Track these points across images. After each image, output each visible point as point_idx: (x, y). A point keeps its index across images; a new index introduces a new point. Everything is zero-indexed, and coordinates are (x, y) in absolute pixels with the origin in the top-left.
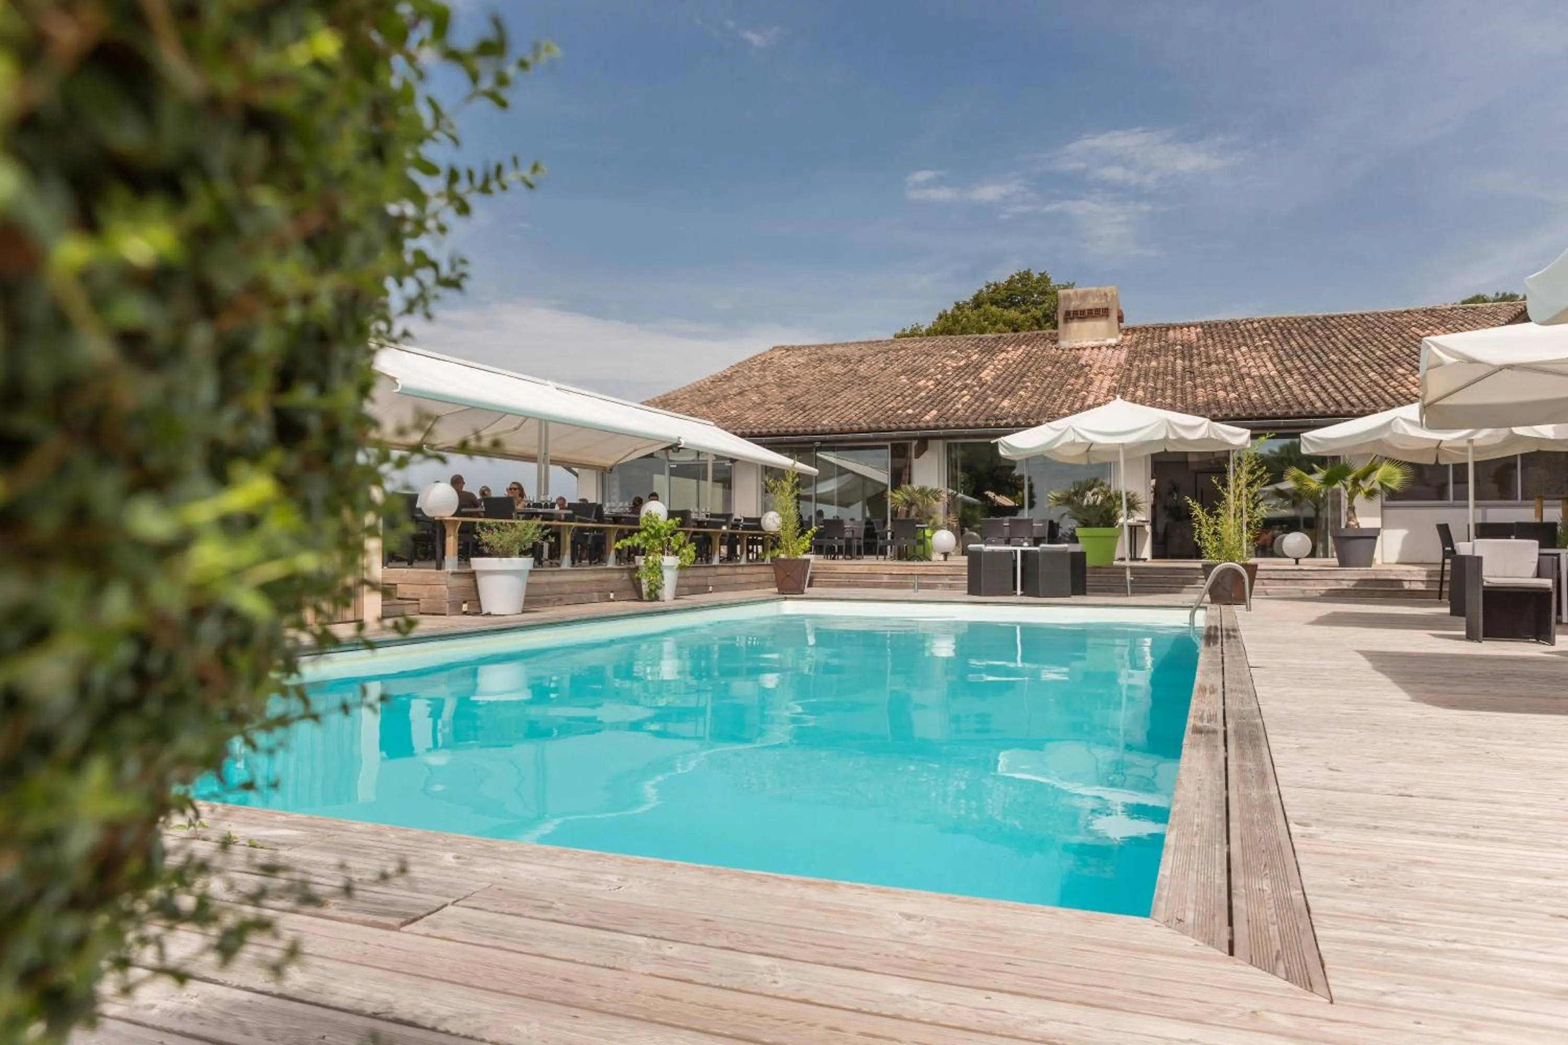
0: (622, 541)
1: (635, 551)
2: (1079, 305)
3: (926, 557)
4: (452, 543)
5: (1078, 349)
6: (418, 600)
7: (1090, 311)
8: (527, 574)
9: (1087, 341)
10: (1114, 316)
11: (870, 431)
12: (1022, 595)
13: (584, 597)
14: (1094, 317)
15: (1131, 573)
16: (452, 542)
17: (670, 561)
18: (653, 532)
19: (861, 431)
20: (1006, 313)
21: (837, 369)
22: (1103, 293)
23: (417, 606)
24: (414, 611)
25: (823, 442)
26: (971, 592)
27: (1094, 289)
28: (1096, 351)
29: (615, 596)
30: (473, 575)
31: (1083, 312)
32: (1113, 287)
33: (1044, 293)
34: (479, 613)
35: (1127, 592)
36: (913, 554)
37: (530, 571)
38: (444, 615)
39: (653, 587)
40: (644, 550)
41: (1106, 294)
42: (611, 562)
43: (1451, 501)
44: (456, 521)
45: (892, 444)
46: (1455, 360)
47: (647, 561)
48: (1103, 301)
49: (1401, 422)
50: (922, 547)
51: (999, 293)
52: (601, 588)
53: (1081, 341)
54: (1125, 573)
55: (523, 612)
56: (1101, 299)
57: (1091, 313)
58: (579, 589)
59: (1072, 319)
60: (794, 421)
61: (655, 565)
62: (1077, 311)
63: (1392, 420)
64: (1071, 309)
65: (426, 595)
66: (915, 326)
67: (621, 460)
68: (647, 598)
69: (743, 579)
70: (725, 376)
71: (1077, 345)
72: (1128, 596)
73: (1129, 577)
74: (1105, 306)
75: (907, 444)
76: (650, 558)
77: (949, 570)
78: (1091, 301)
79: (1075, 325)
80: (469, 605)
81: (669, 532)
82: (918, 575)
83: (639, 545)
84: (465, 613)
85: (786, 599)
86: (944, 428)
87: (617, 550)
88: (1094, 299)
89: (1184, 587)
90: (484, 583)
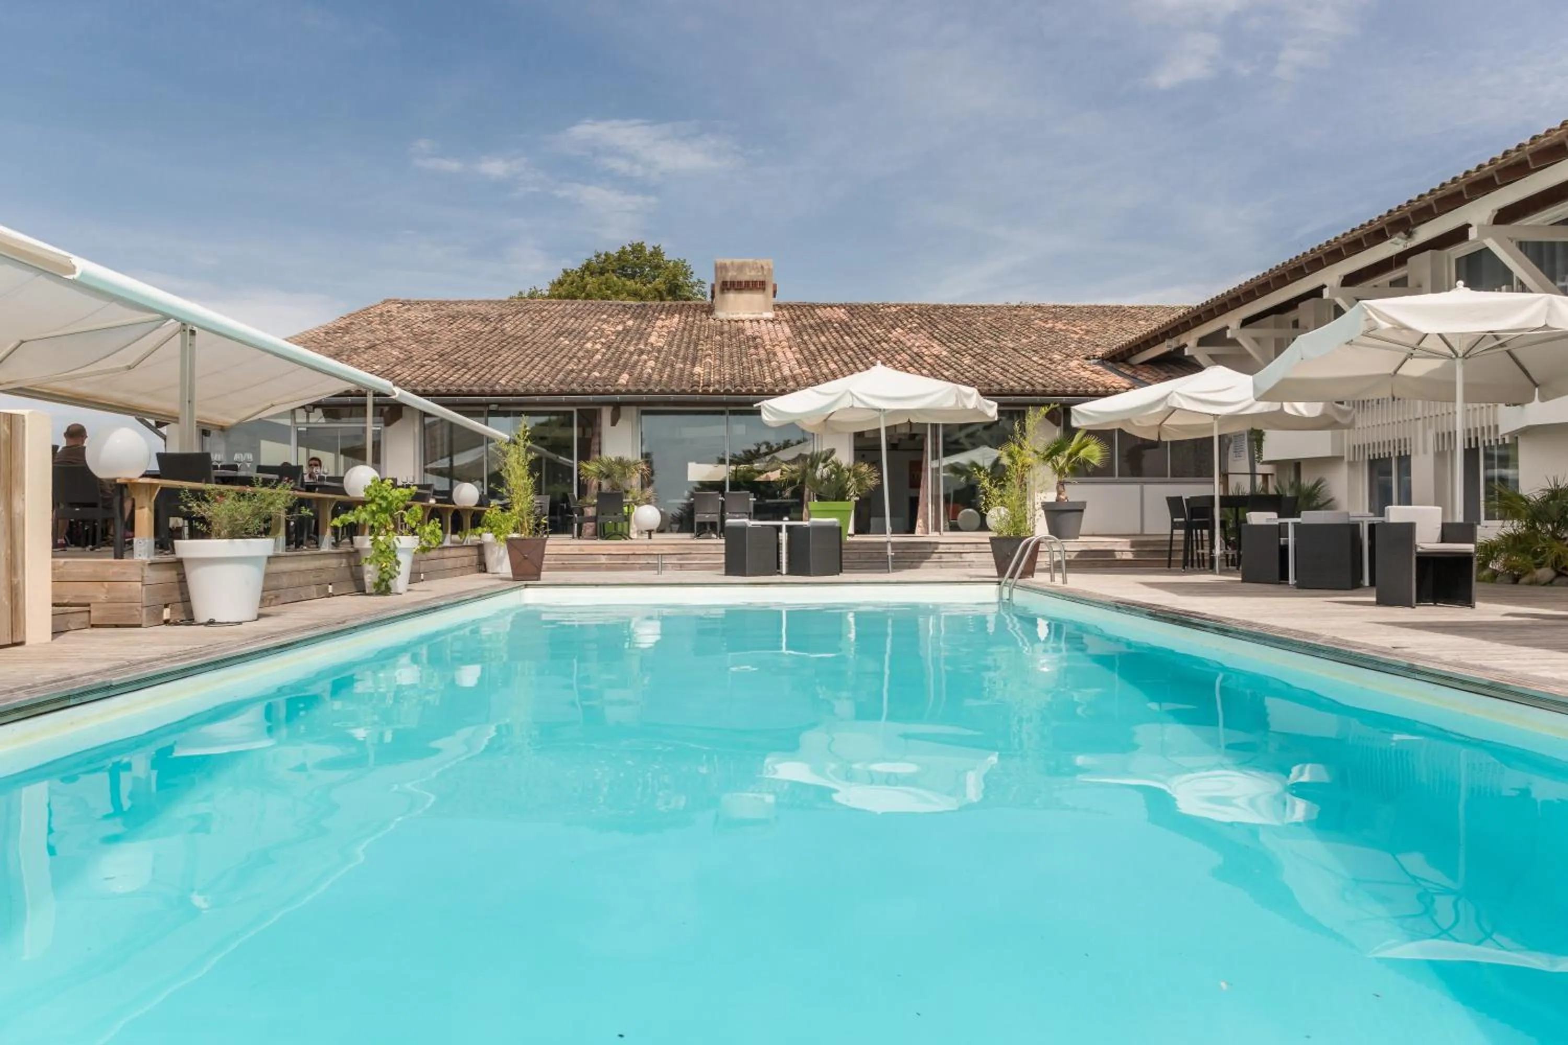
0: (342, 517)
1: (353, 530)
2: (736, 276)
3: (625, 535)
4: (144, 517)
5: (736, 321)
6: (89, 605)
7: (747, 283)
8: (265, 560)
9: (744, 314)
10: (770, 290)
11: (561, 393)
12: (787, 574)
13: (302, 593)
14: (751, 289)
15: (893, 549)
16: (146, 516)
17: (406, 544)
18: (384, 504)
19: (550, 393)
20: (628, 283)
21: (476, 326)
22: (759, 266)
23: (86, 615)
24: (83, 623)
25: (500, 404)
26: (728, 573)
27: (750, 260)
28: (755, 324)
29: (334, 588)
30: (180, 563)
31: (740, 283)
32: (770, 261)
33: (658, 267)
34: (190, 620)
35: (888, 568)
36: (614, 531)
37: (269, 558)
38: (139, 626)
39: (386, 576)
40: (372, 527)
41: (762, 267)
42: (326, 547)
43: (1117, 478)
44: (151, 485)
45: (578, 410)
46: (1389, 326)
47: (375, 542)
48: (760, 274)
49: (1177, 397)
50: (626, 524)
51: (610, 263)
52: (318, 579)
53: (738, 313)
54: (886, 549)
55: (260, 616)
56: (758, 271)
57: (748, 285)
58: (296, 581)
59: (728, 289)
60: (463, 380)
61: (388, 547)
62: (734, 282)
63: (1168, 395)
64: (728, 279)
65: (102, 597)
66: (533, 290)
67: (250, 417)
68: (374, 591)
69: (449, 563)
70: (340, 328)
71: (735, 317)
72: (889, 572)
73: (890, 553)
74: (761, 279)
75: (595, 411)
76: (381, 538)
77: (673, 549)
78: (748, 273)
79: (731, 296)
80: (171, 609)
81: (401, 505)
82: (662, 554)
83: (365, 520)
84: (167, 622)
85: (526, 586)
86: (646, 394)
87: (335, 528)
88: (750, 272)
89: (922, 562)
90: (199, 580)
